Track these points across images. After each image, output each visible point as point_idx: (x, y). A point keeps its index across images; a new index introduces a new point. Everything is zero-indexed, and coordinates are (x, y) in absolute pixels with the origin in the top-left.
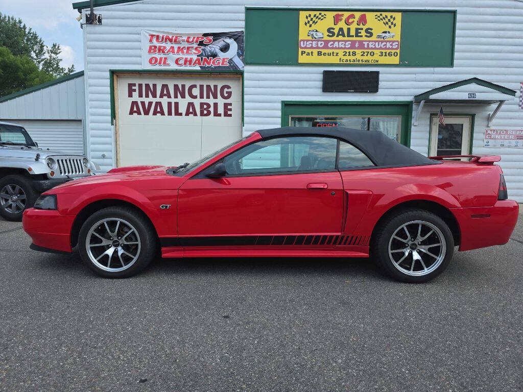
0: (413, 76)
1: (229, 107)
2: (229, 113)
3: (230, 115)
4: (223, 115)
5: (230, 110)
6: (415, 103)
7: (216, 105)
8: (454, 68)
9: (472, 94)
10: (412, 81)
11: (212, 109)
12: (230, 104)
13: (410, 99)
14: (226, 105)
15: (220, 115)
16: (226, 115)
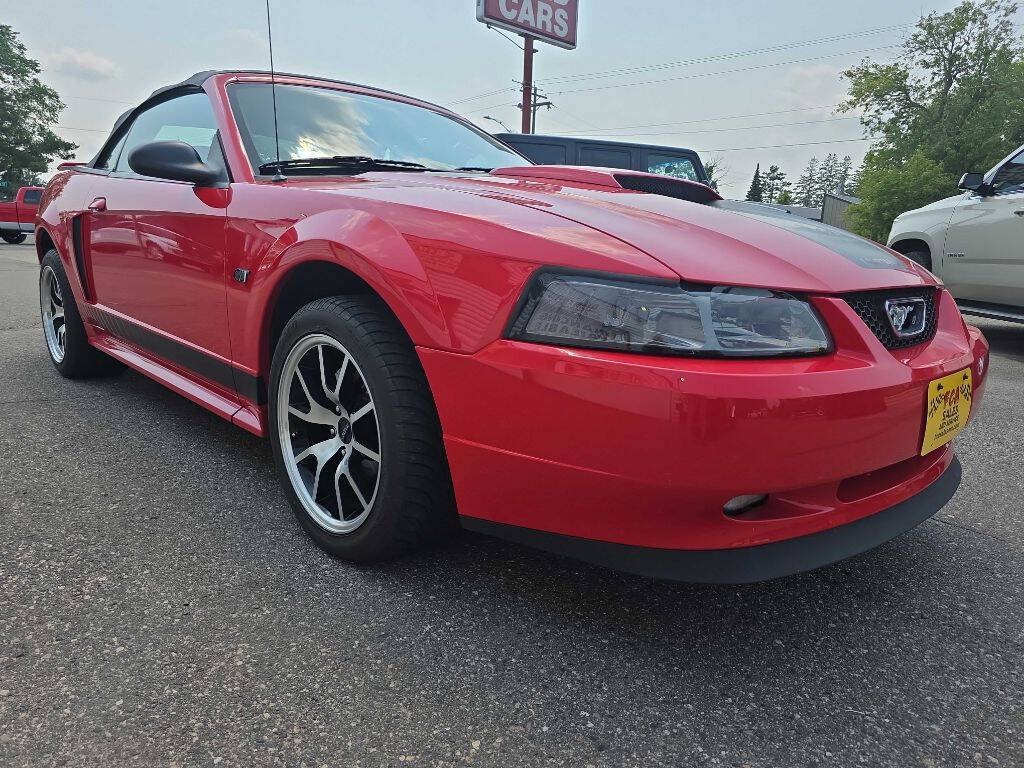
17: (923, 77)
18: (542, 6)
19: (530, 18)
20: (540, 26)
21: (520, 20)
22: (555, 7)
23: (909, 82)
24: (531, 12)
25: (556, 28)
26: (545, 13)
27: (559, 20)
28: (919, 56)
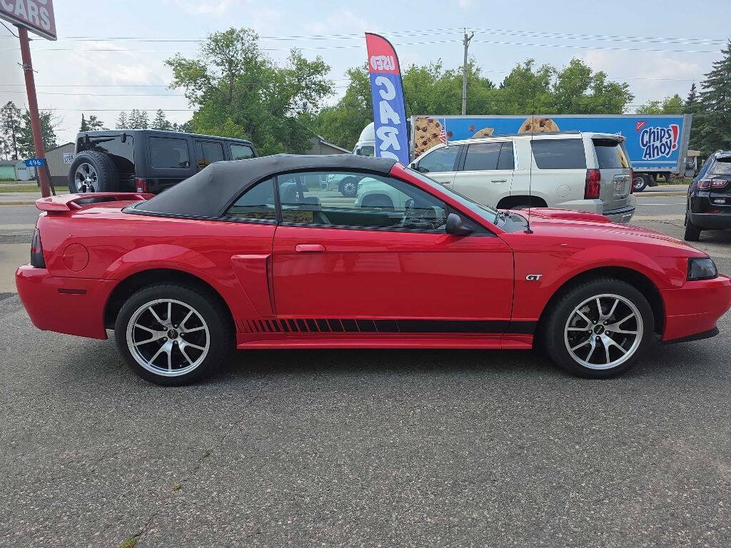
17: (217, 72)
18: (30, 4)
19: (23, 12)
20: (31, 20)
21: (17, 13)
22: (39, 5)
23: (208, 73)
24: (23, 7)
25: (42, 22)
26: (33, 9)
27: (43, 16)
28: (212, 58)
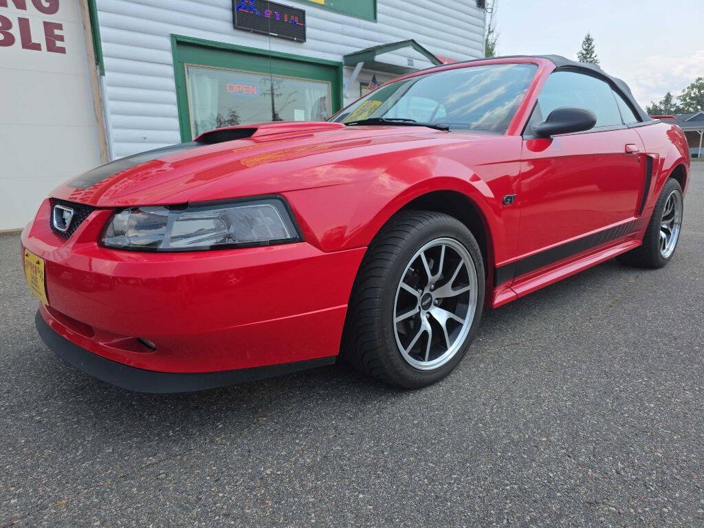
0: (340, 26)
1: (57, 32)
2: (59, 44)
3: (62, 50)
4: (44, 46)
5: (61, 38)
6: (345, 65)
7: (24, 23)
8: (378, 24)
9: (410, 61)
10: (339, 33)
11: (15, 31)
12: (60, 27)
13: (338, 59)
14: (49, 27)
15: (37, 47)
16: (52, 48)
